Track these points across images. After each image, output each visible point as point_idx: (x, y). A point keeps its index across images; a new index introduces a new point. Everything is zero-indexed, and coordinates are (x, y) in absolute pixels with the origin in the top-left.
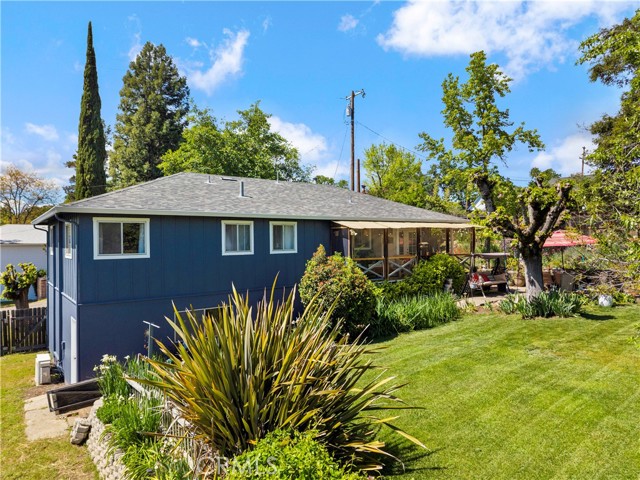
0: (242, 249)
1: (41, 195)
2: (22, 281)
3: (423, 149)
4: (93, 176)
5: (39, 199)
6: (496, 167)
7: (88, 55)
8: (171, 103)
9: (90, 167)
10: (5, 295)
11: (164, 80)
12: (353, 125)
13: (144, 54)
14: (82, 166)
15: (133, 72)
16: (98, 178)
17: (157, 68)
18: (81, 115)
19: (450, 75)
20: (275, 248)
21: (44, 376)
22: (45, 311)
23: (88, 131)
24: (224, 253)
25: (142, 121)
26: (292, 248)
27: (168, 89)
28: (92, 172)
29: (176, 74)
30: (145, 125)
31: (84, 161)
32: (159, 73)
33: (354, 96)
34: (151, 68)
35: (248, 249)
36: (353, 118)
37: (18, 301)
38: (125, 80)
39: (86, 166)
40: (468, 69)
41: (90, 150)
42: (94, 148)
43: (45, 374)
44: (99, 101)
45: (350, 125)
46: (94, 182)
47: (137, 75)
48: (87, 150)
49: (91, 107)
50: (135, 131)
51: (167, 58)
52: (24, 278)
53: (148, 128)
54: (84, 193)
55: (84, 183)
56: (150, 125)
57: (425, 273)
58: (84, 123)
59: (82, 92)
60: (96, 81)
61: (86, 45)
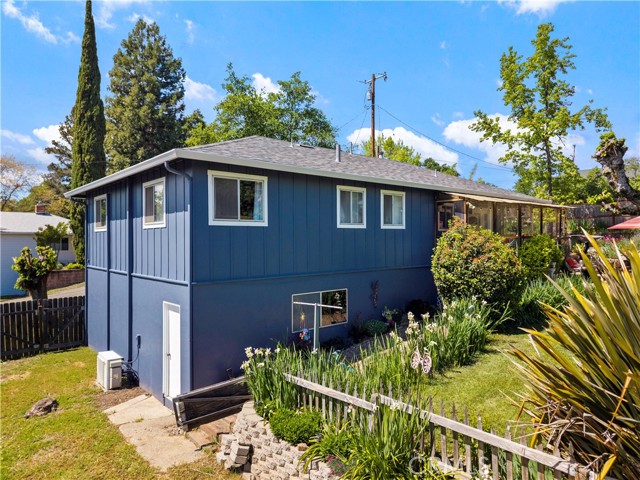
0: (355, 222)
1: (20, 183)
2: (39, 267)
3: (477, 129)
4: (93, 157)
5: (17, 186)
6: (560, 148)
7: (87, 23)
8: (165, 86)
9: (90, 147)
10: (21, 284)
11: (159, 61)
12: (373, 109)
13: (136, 33)
14: (80, 145)
15: (124, 51)
16: (98, 159)
17: (151, 48)
18: (79, 89)
19: (511, 48)
20: (385, 223)
21: (114, 379)
22: (82, 301)
23: (87, 107)
24: (339, 226)
25: (135, 104)
26: (400, 223)
27: (162, 70)
28: (91, 153)
29: (170, 55)
30: (139, 107)
31: (82, 140)
32: (155, 52)
33: (374, 79)
34: (143, 48)
35: (361, 222)
36: (373, 102)
37: (36, 291)
38: (116, 59)
39: (85, 146)
40: (533, 42)
41: (90, 128)
42: (94, 127)
43: (116, 376)
44: (99, 75)
45: (371, 109)
46: (93, 164)
47: (130, 54)
48: (86, 129)
49: (90, 80)
50: (128, 114)
51: (160, 39)
52: (43, 264)
53: (143, 111)
54: (82, 176)
55: (82, 165)
56: (145, 108)
57: (533, 255)
58: (83, 98)
59: (80, 64)
60: (96, 53)
61: (85, 12)
